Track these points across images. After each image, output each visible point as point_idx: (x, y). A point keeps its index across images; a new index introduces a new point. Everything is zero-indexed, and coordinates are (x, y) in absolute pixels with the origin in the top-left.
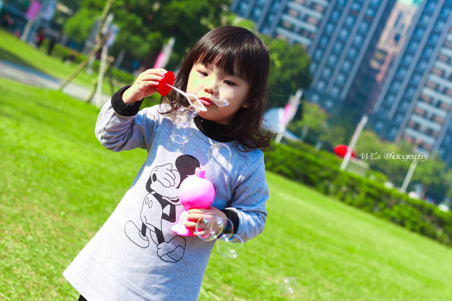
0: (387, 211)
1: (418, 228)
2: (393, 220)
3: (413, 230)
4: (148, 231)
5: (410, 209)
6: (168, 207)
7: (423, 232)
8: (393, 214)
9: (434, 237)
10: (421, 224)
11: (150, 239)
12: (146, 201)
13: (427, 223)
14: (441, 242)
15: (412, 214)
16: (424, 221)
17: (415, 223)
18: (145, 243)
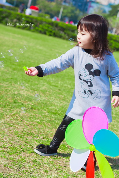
0: (37, 28)
1: (52, 34)
2: (40, 32)
3: (50, 35)
4: (86, 92)
5: (47, 25)
6: (89, 82)
7: (55, 35)
8: (40, 29)
9: (60, 37)
10: (53, 31)
11: (88, 94)
12: (81, 83)
13: (56, 31)
14: (64, 39)
15: (48, 27)
16: (55, 30)
17: (51, 32)
18: (87, 96)
